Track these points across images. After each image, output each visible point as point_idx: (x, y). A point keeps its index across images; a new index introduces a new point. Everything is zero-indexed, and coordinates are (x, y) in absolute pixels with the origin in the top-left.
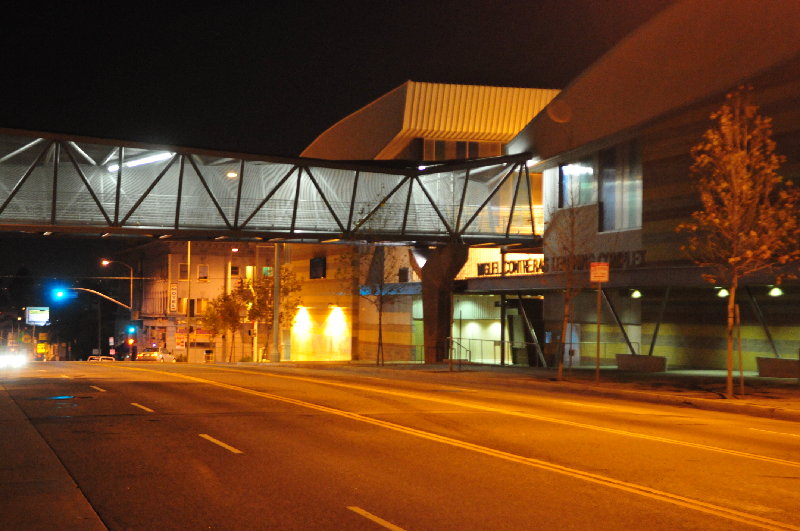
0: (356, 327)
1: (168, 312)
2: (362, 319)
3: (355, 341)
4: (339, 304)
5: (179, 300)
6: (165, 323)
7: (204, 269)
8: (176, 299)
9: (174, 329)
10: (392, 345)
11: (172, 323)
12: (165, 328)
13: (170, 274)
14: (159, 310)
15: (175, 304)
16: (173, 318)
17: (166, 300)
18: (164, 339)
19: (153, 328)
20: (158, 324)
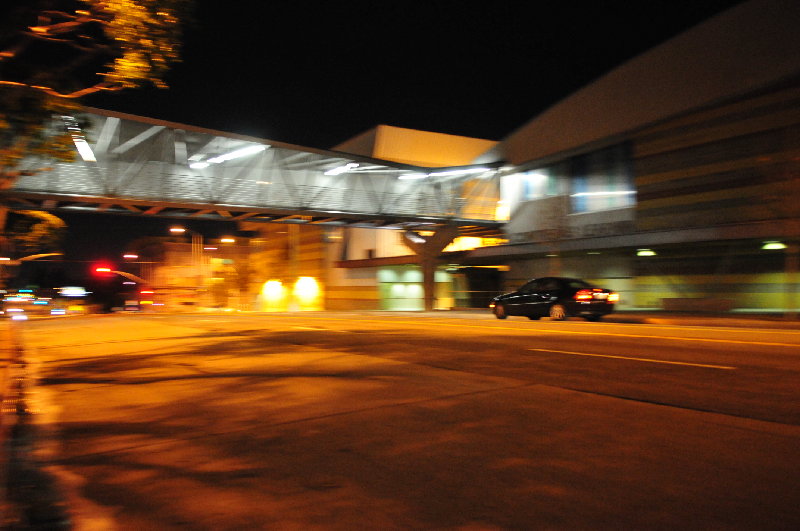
2: (329, 284)
4: (308, 275)
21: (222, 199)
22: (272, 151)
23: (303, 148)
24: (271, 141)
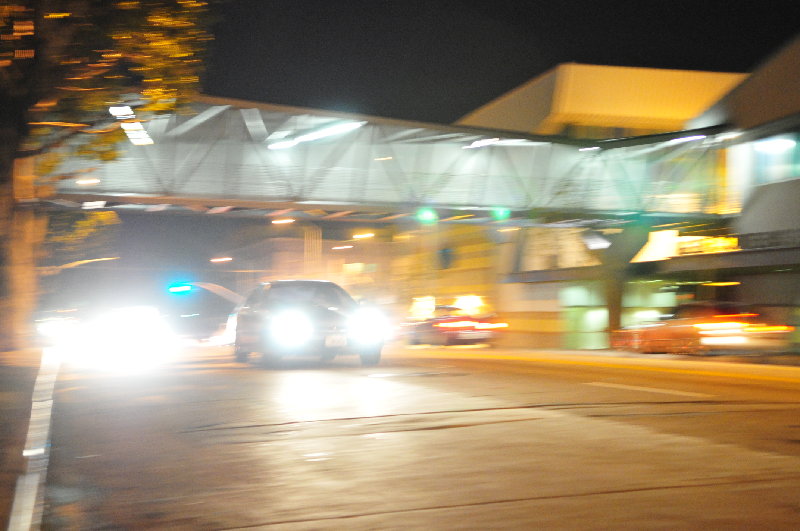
21: (305, 195)
22: (371, 128)
23: (410, 123)
24: (366, 118)
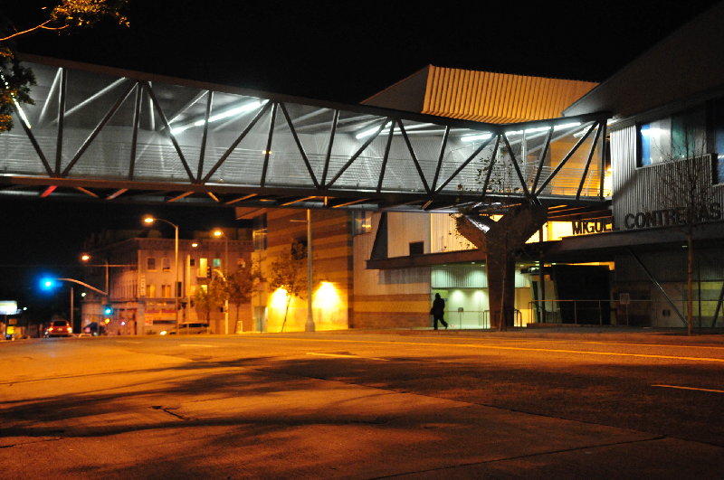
0: (351, 299)
1: (138, 296)
2: (356, 291)
3: (351, 312)
4: (328, 280)
5: (148, 286)
6: (135, 305)
7: (167, 262)
8: (144, 286)
9: (143, 310)
10: (403, 314)
11: (142, 305)
12: (135, 310)
13: (139, 266)
14: (128, 294)
15: (144, 290)
16: (142, 301)
17: (136, 287)
18: (134, 318)
19: (122, 310)
20: (128, 306)
23: (319, 103)
